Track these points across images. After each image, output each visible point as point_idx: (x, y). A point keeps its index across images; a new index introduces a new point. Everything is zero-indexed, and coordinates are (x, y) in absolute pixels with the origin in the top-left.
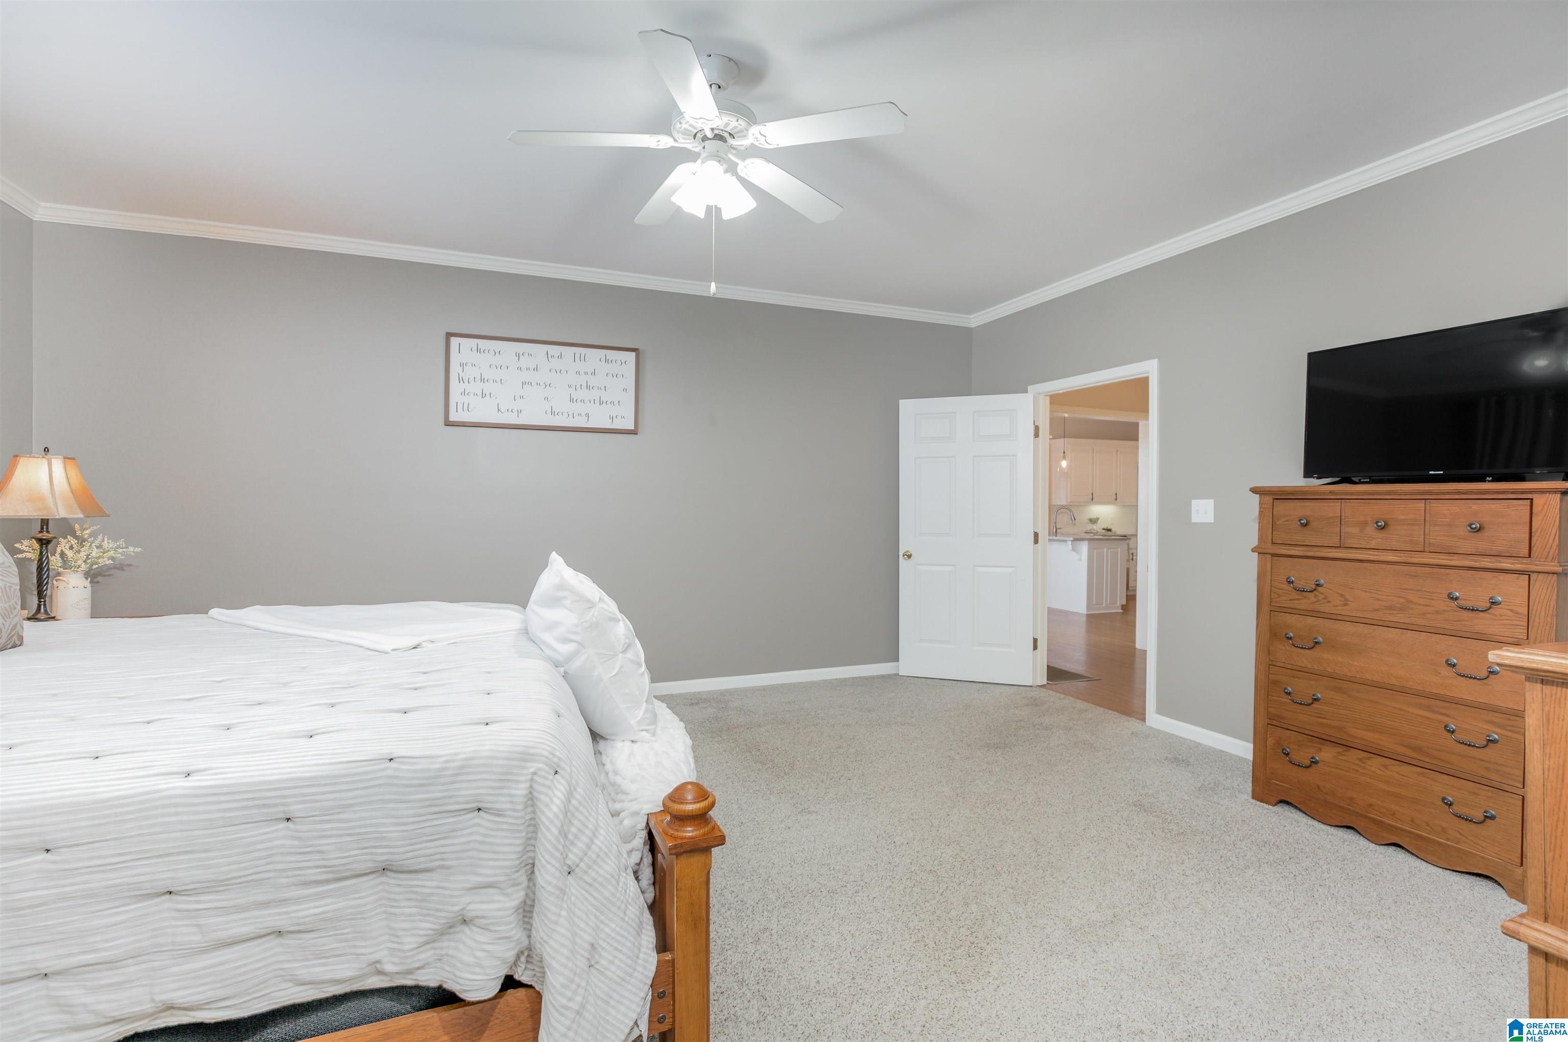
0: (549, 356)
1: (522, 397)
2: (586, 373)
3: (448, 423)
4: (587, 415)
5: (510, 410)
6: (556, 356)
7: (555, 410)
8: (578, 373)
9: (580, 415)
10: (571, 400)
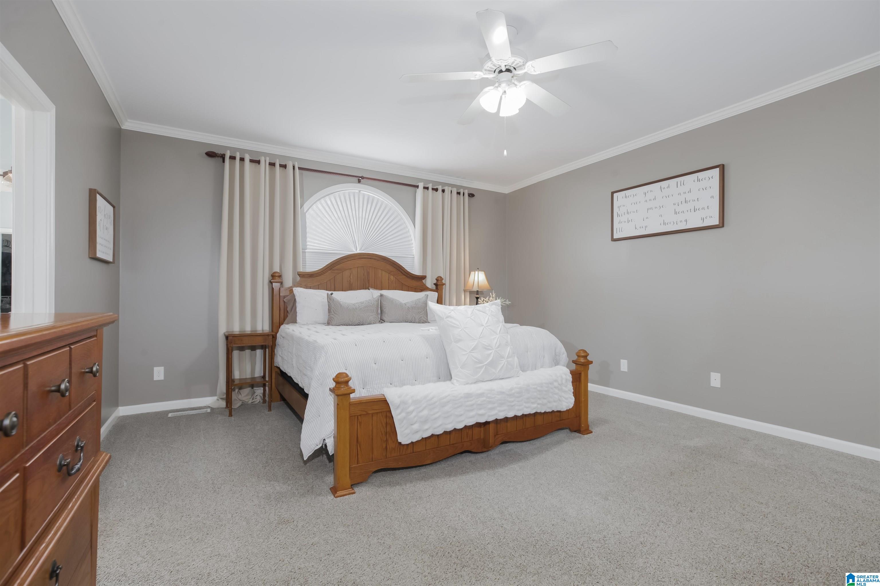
0: (662, 189)
1: (647, 218)
2: (685, 193)
3: (613, 240)
4: (686, 221)
5: (641, 227)
6: (666, 187)
7: (666, 221)
8: (680, 194)
9: (681, 221)
10: (676, 213)
